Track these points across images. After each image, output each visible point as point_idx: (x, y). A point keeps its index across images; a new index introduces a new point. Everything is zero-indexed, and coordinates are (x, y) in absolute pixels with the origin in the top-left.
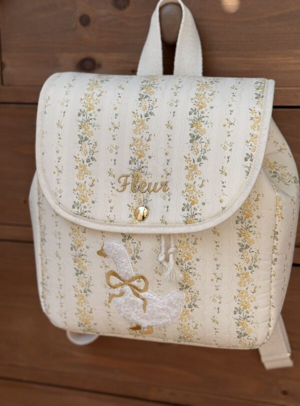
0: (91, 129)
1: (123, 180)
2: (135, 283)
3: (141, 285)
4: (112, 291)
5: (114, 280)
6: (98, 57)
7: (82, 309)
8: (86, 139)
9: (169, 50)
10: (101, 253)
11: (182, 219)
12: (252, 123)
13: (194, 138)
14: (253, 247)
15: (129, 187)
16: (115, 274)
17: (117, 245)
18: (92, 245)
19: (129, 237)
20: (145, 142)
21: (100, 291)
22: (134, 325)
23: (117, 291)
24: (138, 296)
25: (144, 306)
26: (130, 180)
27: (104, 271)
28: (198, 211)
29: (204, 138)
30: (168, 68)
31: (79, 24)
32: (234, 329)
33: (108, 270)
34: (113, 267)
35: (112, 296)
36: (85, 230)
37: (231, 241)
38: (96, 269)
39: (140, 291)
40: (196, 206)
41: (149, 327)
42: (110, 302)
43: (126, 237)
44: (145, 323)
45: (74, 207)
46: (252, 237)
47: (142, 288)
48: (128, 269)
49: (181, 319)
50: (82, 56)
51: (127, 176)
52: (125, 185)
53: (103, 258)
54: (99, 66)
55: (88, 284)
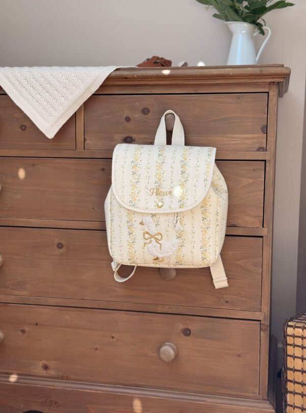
0: (137, 169)
1: (152, 191)
2: (157, 237)
3: (159, 237)
4: (146, 241)
5: (147, 236)
6: (134, 136)
7: (131, 251)
8: (135, 173)
9: (169, 133)
10: (142, 223)
11: (178, 206)
12: (206, 166)
13: (183, 173)
14: (208, 219)
15: (154, 194)
16: (148, 233)
17: (149, 218)
18: (137, 219)
19: (155, 216)
20: (161, 174)
21: (140, 241)
22: (156, 258)
23: (148, 241)
24: (158, 243)
25: (161, 248)
26: (155, 190)
27: (142, 232)
28: (185, 202)
29: (187, 172)
30: (169, 142)
31: (125, 121)
32: (201, 256)
33: (144, 231)
34: (147, 230)
35: (145, 244)
36: (135, 212)
37: (198, 215)
38: (138, 231)
39: (159, 240)
40: (184, 200)
41: (163, 258)
42: (144, 246)
43: (153, 215)
44: (160, 256)
45: (130, 203)
46: (207, 214)
47: (159, 239)
48: (154, 230)
49: (177, 252)
50: (126, 135)
51: (154, 189)
52: (153, 193)
53: (142, 226)
54: (134, 140)
55: (135, 239)
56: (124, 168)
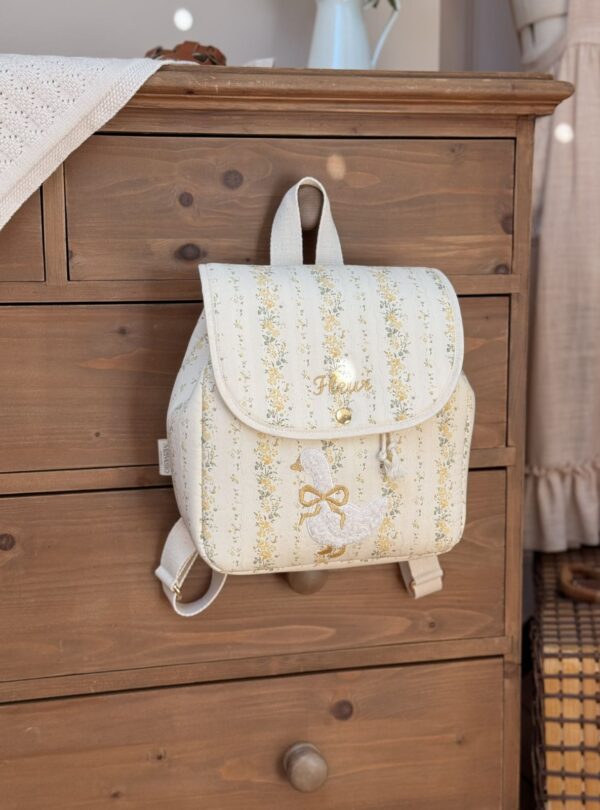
0: (276, 328)
1: (318, 381)
2: (334, 496)
3: (340, 497)
4: (305, 510)
5: (309, 497)
6: (202, 242)
7: (263, 539)
8: (272, 339)
9: (310, 237)
10: (297, 466)
11: (392, 417)
12: (445, 314)
13: (391, 332)
14: (451, 441)
15: (326, 389)
17: (317, 452)
18: (286, 456)
19: (331, 444)
20: (338, 339)
21: (290, 511)
22: (326, 547)
23: (312, 509)
24: (337, 511)
26: (326, 381)
27: (295, 489)
28: (408, 406)
29: (403, 331)
31: (178, 203)
32: (434, 531)
33: (303, 485)
34: (309, 482)
35: (304, 517)
36: (278, 439)
37: (433, 435)
38: (286, 487)
39: (339, 505)
40: (405, 401)
41: (343, 549)
42: (300, 524)
43: (326, 444)
44: (339, 542)
45: (268, 416)
46: (450, 430)
47: (341, 501)
48: (327, 481)
49: (381, 530)
50: (182, 241)
51: (323, 377)
52: (321, 387)
54: (205, 254)
55: (276, 507)
56: (241, 328)
